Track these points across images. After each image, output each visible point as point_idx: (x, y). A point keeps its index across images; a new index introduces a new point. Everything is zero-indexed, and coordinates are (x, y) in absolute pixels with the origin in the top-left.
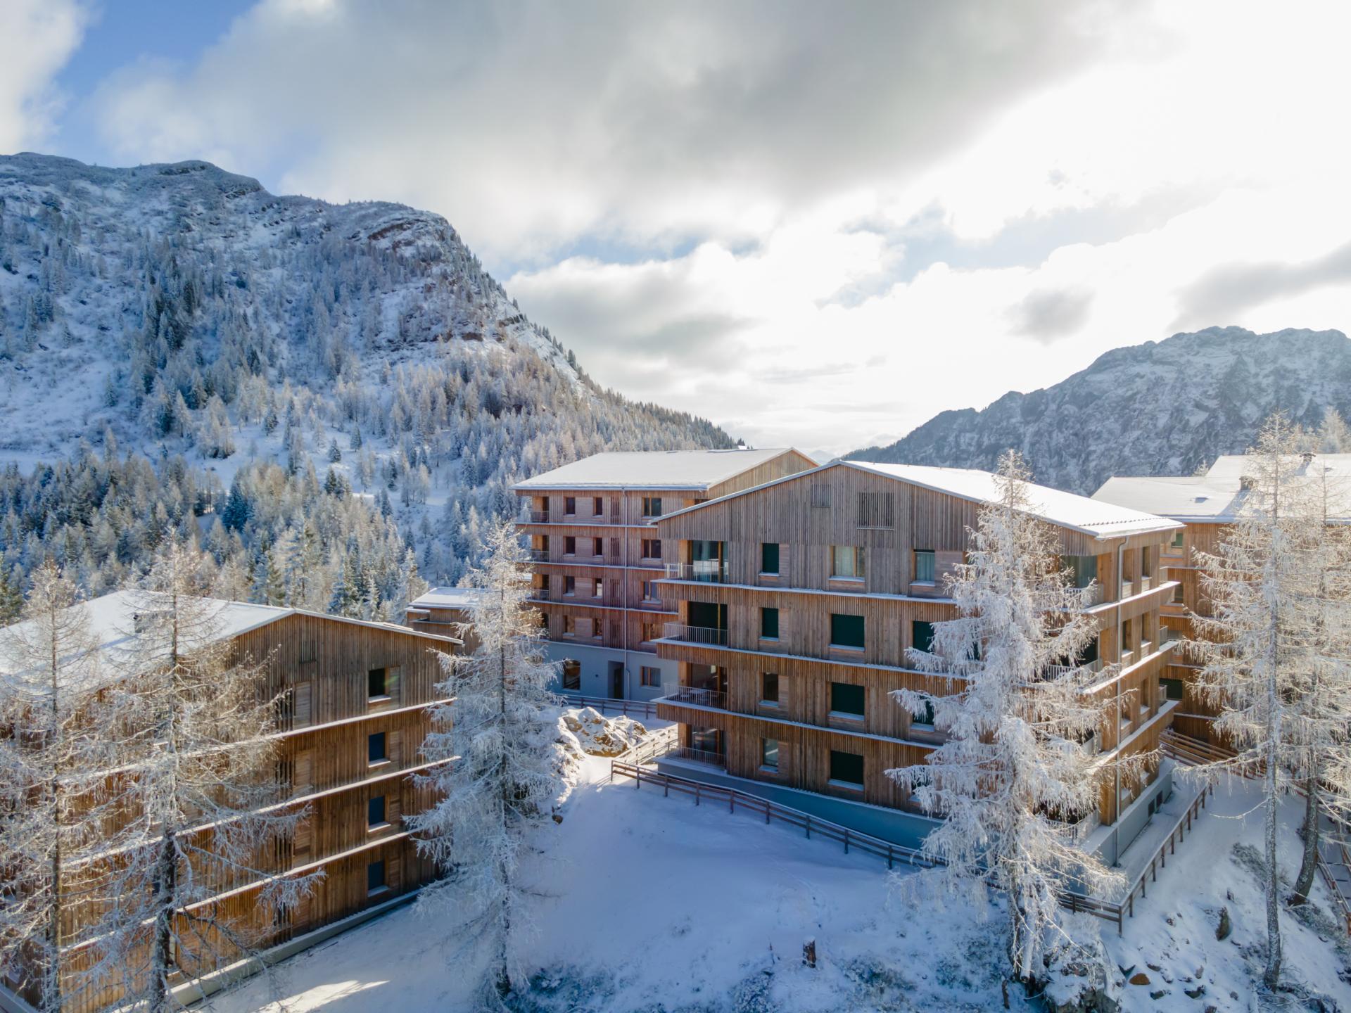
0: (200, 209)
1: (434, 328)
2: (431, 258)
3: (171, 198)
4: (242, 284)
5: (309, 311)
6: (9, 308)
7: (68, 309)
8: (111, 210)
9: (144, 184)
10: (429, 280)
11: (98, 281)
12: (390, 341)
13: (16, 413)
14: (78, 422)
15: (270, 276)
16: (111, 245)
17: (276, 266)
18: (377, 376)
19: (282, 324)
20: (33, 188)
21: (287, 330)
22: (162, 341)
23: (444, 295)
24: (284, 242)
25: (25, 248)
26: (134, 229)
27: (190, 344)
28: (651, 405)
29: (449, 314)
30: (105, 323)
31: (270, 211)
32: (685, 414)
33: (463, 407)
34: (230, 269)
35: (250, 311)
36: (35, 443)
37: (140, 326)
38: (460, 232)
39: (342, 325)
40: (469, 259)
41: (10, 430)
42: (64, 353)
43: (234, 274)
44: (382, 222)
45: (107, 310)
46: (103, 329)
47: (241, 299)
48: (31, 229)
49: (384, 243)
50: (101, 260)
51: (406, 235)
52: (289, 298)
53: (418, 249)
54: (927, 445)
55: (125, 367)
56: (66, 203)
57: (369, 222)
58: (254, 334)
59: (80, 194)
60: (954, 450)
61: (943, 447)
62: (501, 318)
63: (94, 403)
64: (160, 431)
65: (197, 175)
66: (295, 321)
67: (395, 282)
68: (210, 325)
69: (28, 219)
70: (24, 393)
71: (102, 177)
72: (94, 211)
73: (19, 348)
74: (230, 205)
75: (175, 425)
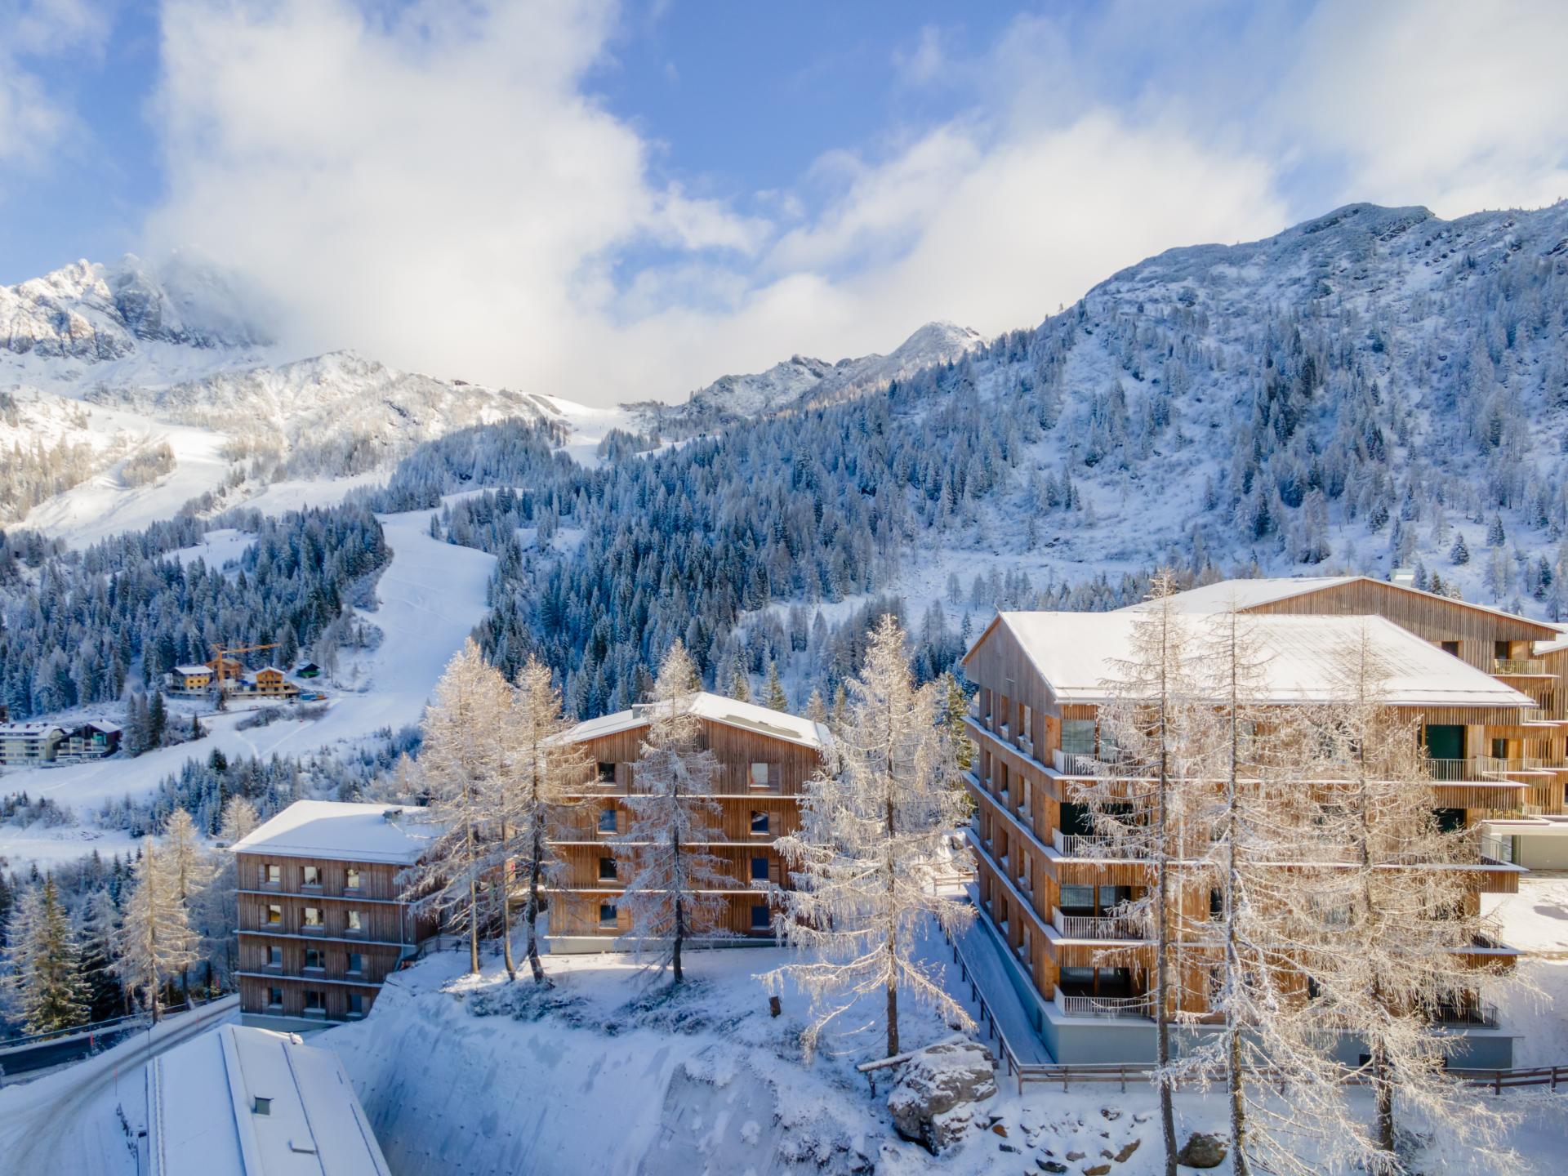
0: (1345, 264)
3: (1312, 262)
4: (1379, 348)
5: (1465, 366)
6: (1132, 417)
7: (1184, 411)
8: (1245, 291)
9: (1286, 250)
11: (1215, 374)
13: (1125, 524)
14: (1177, 528)
15: (1420, 329)
16: (1236, 331)
17: (1429, 315)
19: (1426, 390)
20: (1173, 286)
21: (1432, 397)
22: (1271, 431)
24: (1450, 281)
25: (1152, 352)
26: (1265, 307)
27: (1300, 433)
30: (1216, 420)
31: (1437, 243)
34: (1367, 332)
35: (1383, 382)
36: (1137, 552)
37: (1249, 418)
39: (1513, 378)
41: (1118, 540)
42: (1176, 457)
43: (1370, 337)
45: (1219, 405)
46: (1214, 426)
47: (1373, 367)
50: (1220, 350)
52: (1442, 353)
55: (1228, 465)
56: (1202, 294)
58: (1385, 407)
59: (1216, 281)
63: (1196, 507)
64: (1253, 534)
65: (1347, 224)
66: (1446, 381)
68: (1330, 405)
69: (1160, 321)
70: (1136, 501)
71: (1239, 255)
72: (1228, 295)
73: (1136, 456)
74: (1383, 250)
75: (1270, 527)
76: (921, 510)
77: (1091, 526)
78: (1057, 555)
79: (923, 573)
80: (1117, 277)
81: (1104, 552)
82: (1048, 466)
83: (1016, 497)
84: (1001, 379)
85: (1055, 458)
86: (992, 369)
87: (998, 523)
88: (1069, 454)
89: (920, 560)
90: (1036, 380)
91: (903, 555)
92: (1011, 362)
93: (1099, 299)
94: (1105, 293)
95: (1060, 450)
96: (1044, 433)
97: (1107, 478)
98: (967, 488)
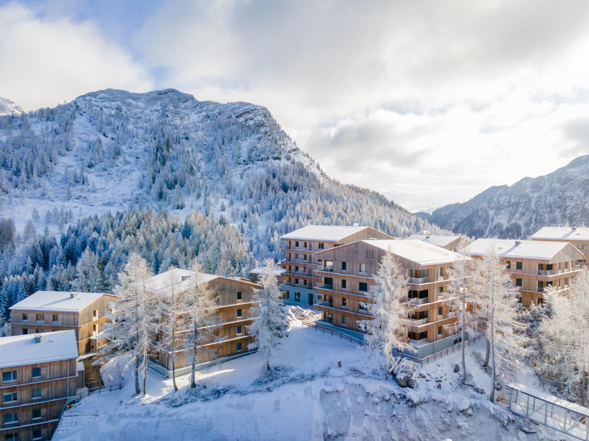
0: (172, 108)
1: (261, 155)
2: (260, 125)
3: (161, 104)
4: (187, 138)
5: (212, 149)
6: (105, 151)
7: (125, 151)
8: (139, 110)
9: (152, 99)
10: (260, 135)
11: (136, 139)
12: (244, 161)
13: (108, 192)
14: (130, 195)
15: (198, 134)
16: (140, 125)
17: (200, 130)
18: (239, 175)
19: (202, 154)
20: (112, 103)
21: (204, 157)
22: (158, 162)
23: (266, 141)
24: (203, 120)
25: (110, 127)
26: (148, 118)
27: (168, 163)
28: (352, 185)
29: (268, 149)
30: (138, 156)
31: (198, 107)
32: (368, 189)
33: (273, 188)
34: (183, 133)
35: (190, 149)
36: (115, 203)
37: (150, 157)
38: (272, 114)
39: (225, 154)
40: (276, 125)
41: (106, 198)
42: (124, 168)
43: (184, 134)
44: (241, 111)
45: (139, 151)
46: (137, 158)
47: (187, 144)
48: (112, 120)
49: (241, 120)
50: (137, 131)
51: (251, 116)
52: (205, 143)
53: (255, 121)
54: (483, 202)
55: (146, 173)
56: (124, 108)
57: (236, 111)
58: (191, 158)
59: (129, 104)
60: (497, 204)
61: (491, 203)
62: (289, 149)
63: (135, 187)
64: (158, 198)
65: (170, 94)
66: (207, 153)
67: (246, 136)
68: (175, 155)
69: (111, 116)
70: (111, 183)
71: (136, 97)
72: (133, 111)
73: (109, 166)
74: (182, 106)
75: (163, 196)
76: (10, 180)
77: (94, 192)
78: (81, 202)
79: (16, 208)
80: (89, 95)
81: (102, 202)
82: (72, 166)
83: (59, 178)
84: (44, 127)
85: (75, 163)
86: (38, 122)
87: (51, 188)
88: (80, 163)
89: (13, 202)
90: (61, 130)
91: (3, 200)
92: (47, 120)
93: (82, 102)
94: (85, 100)
95: (76, 160)
96: (68, 153)
97: (98, 173)
98: (35, 172)
